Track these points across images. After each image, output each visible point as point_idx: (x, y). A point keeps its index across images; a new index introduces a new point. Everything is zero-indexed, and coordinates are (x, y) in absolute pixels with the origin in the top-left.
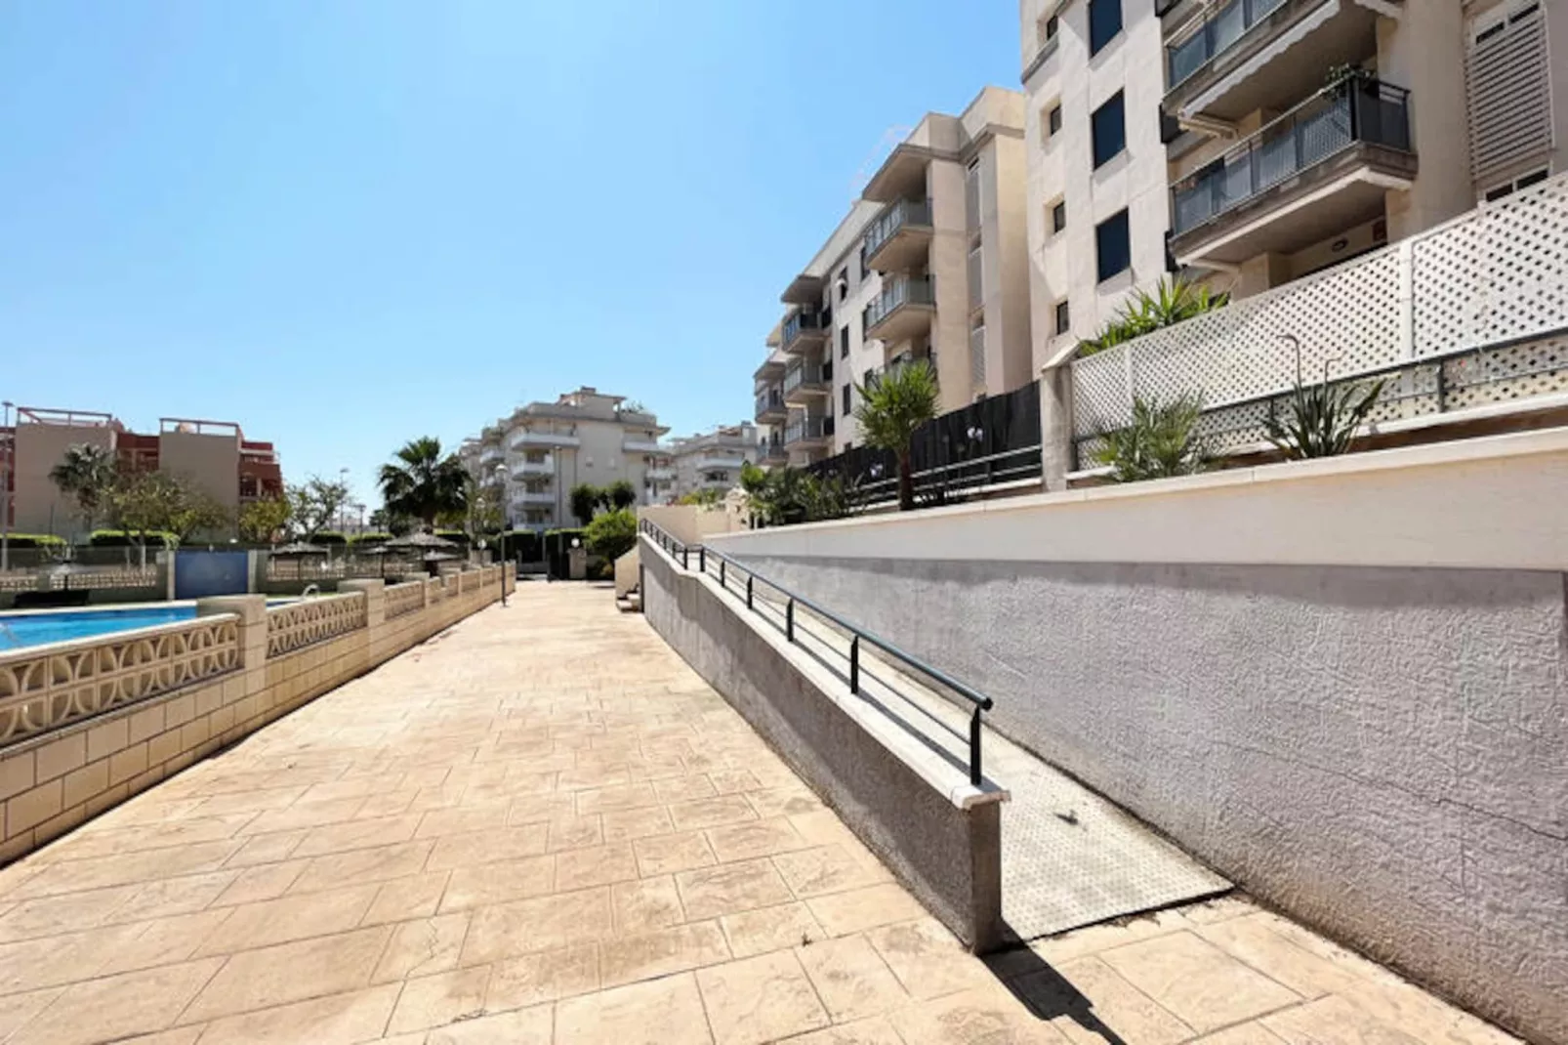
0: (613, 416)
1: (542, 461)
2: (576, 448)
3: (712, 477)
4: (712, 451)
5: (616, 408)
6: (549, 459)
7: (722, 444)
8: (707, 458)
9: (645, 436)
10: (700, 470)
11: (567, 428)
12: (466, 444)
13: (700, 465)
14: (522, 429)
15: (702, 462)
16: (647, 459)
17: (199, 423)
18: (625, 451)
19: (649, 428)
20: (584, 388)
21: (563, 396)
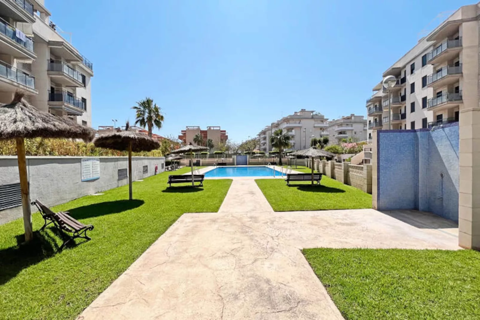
0: (311, 117)
1: (291, 131)
2: (300, 127)
3: (341, 133)
4: (341, 125)
5: (312, 114)
6: (293, 131)
7: (344, 122)
8: (338, 127)
9: (321, 122)
10: (336, 131)
11: (298, 122)
12: (267, 128)
13: (336, 130)
14: (285, 123)
15: (337, 128)
16: (321, 129)
17: (214, 127)
18: (314, 127)
19: (322, 119)
20: (302, 110)
21: (296, 113)
